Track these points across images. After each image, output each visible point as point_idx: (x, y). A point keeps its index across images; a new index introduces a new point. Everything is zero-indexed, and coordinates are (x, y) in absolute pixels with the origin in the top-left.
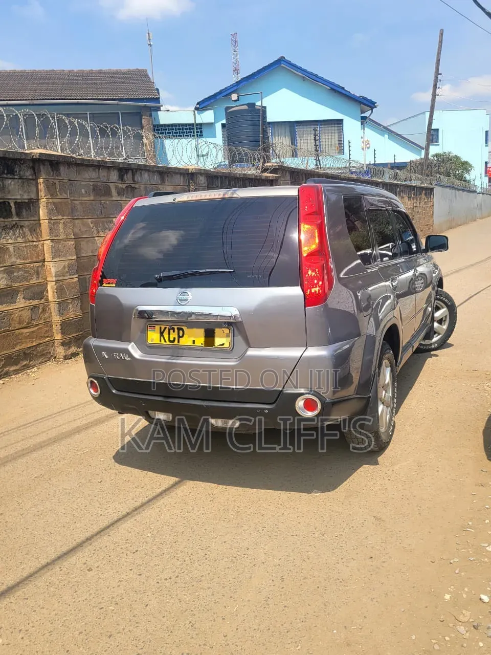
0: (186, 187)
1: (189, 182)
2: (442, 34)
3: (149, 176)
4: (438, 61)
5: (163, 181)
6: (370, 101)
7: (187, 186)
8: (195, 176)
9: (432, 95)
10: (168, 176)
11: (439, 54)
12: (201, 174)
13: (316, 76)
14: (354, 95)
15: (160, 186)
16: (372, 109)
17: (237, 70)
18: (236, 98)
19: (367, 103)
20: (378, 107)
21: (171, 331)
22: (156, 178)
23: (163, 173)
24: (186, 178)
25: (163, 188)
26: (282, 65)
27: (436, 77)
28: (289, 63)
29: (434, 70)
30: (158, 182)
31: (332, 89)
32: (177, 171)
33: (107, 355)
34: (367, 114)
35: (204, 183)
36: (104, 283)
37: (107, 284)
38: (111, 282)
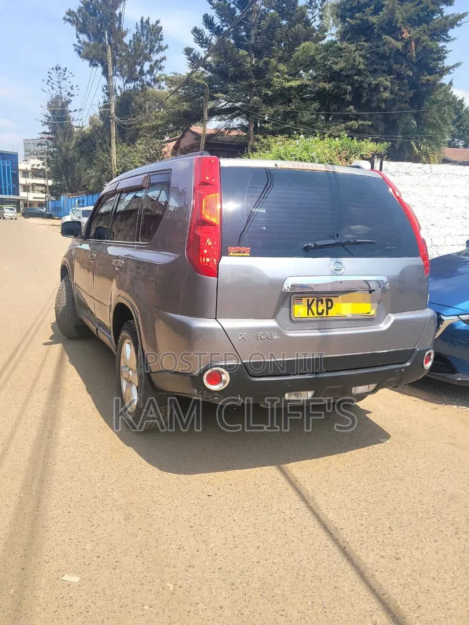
21: (320, 303)
36: (230, 252)
37: (235, 253)
38: (242, 250)
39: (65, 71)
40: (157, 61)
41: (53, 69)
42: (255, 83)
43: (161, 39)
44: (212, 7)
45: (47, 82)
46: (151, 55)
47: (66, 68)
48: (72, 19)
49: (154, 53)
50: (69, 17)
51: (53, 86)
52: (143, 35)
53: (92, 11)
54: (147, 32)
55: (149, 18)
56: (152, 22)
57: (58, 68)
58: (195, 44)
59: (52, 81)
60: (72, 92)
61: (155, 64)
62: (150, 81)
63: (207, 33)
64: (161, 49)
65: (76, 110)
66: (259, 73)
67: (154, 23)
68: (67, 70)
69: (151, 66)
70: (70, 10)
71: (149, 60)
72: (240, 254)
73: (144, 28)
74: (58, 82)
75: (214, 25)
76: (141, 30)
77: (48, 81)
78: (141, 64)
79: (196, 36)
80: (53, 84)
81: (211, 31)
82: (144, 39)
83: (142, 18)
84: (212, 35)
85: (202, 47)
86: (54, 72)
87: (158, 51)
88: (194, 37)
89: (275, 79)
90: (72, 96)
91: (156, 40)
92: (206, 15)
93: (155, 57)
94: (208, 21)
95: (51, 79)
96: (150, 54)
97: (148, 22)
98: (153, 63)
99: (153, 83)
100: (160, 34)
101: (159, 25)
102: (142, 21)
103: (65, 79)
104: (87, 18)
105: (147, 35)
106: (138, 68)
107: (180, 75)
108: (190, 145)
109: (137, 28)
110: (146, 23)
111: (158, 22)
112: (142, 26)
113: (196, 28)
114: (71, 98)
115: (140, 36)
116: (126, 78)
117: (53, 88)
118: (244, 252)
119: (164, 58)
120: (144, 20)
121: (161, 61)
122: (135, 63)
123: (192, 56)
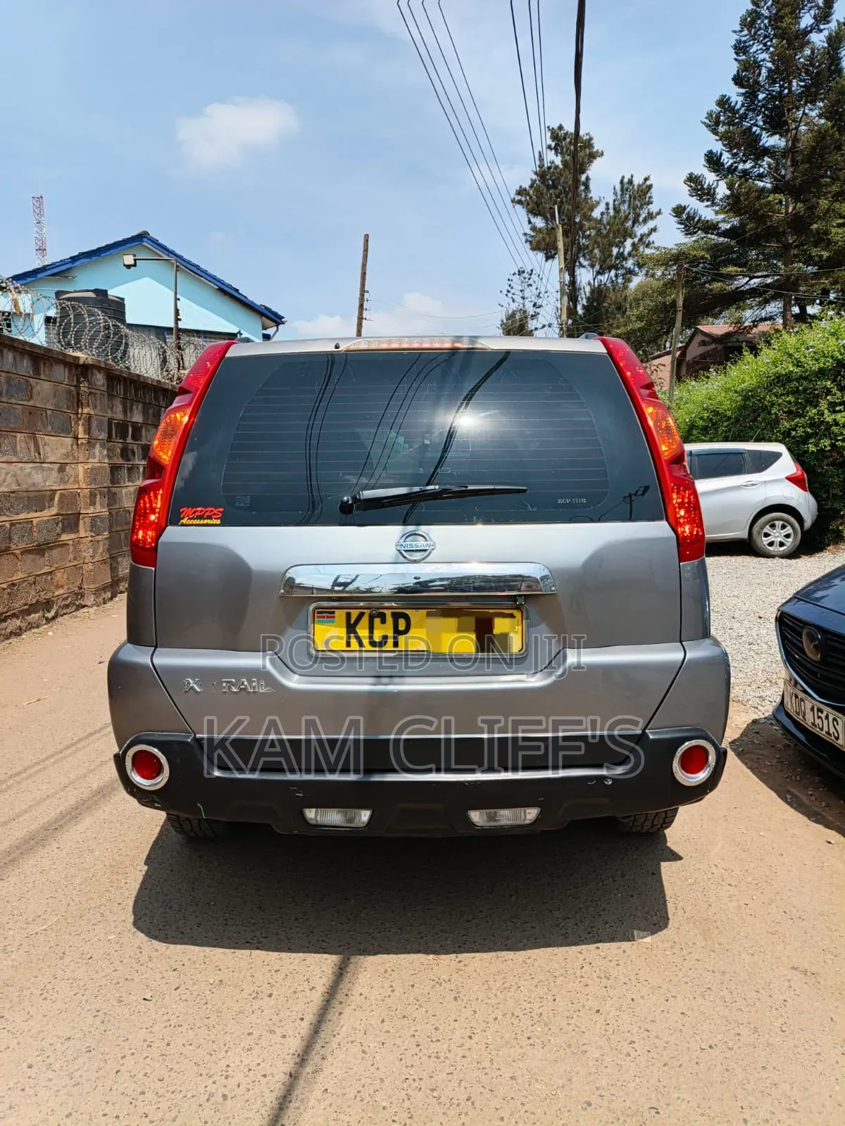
0: (72, 388)
1: (79, 382)
2: (366, 241)
3: (15, 359)
4: (364, 274)
5: (37, 371)
6: (275, 314)
7: (74, 386)
8: (89, 372)
9: (359, 318)
10: (44, 364)
11: (364, 266)
12: (99, 369)
13: (197, 267)
14: (252, 302)
15: (31, 380)
16: (278, 324)
17: (42, 250)
18: (132, 262)
19: (270, 315)
20: (286, 324)
21: (377, 621)
22: (25, 365)
23: (37, 357)
24: (74, 372)
25: (37, 383)
26: (145, 244)
27: (362, 295)
28: (155, 242)
29: (359, 286)
30: (29, 372)
31: (221, 290)
32: (61, 357)
33: (200, 686)
34: (270, 331)
35: (103, 385)
36: (183, 518)
37: (193, 518)
38: (206, 514)
39: (531, 274)
40: (642, 236)
41: (514, 274)
42: (794, 241)
43: (650, 203)
44: (718, 138)
45: (506, 292)
46: (635, 228)
47: (532, 271)
48: (523, 199)
49: (640, 224)
50: (519, 197)
51: (514, 297)
52: (624, 202)
53: (550, 182)
54: (630, 196)
55: (632, 176)
56: (638, 181)
57: (521, 272)
58: (691, 198)
59: (512, 291)
60: (539, 302)
61: (641, 240)
62: (632, 267)
63: (710, 178)
64: (651, 216)
65: (544, 326)
66: (798, 224)
67: (641, 181)
68: (534, 272)
69: (633, 245)
70: (521, 187)
71: (631, 235)
72: (202, 522)
73: (625, 192)
74: (522, 291)
75: (723, 164)
76: (621, 195)
77: (508, 291)
78: (620, 244)
79: (691, 186)
80: (513, 294)
81: (718, 175)
82: (625, 207)
83: (623, 177)
84: (718, 181)
85: (702, 201)
86: (516, 278)
87: (645, 221)
88: (689, 188)
89: (833, 230)
90: (539, 307)
91: (642, 205)
92: (711, 152)
93: (641, 230)
94: (713, 161)
95: (512, 288)
96: (633, 226)
97: (630, 182)
98: (636, 240)
99: (636, 269)
100: (649, 195)
101: (648, 183)
102: (622, 182)
103: (531, 285)
104: (542, 194)
105: (630, 201)
106: (615, 251)
107: (664, 248)
108: (701, 355)
109: (615, 194)
110: (628, 184)
111: (646, 179)
112: (622, 190)
113: (691, 174)
114: (538, 310)
115: (620, 204)
116: (597, 267)
117: (514, 301)
118: (210, 517)
119: (654, 230)
120: (626, 180)
121: (650, 234)
122: (611, 245)
123: (684, 216)
